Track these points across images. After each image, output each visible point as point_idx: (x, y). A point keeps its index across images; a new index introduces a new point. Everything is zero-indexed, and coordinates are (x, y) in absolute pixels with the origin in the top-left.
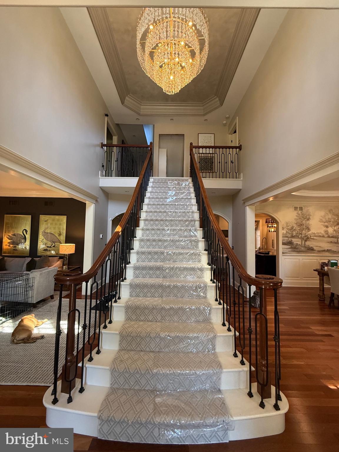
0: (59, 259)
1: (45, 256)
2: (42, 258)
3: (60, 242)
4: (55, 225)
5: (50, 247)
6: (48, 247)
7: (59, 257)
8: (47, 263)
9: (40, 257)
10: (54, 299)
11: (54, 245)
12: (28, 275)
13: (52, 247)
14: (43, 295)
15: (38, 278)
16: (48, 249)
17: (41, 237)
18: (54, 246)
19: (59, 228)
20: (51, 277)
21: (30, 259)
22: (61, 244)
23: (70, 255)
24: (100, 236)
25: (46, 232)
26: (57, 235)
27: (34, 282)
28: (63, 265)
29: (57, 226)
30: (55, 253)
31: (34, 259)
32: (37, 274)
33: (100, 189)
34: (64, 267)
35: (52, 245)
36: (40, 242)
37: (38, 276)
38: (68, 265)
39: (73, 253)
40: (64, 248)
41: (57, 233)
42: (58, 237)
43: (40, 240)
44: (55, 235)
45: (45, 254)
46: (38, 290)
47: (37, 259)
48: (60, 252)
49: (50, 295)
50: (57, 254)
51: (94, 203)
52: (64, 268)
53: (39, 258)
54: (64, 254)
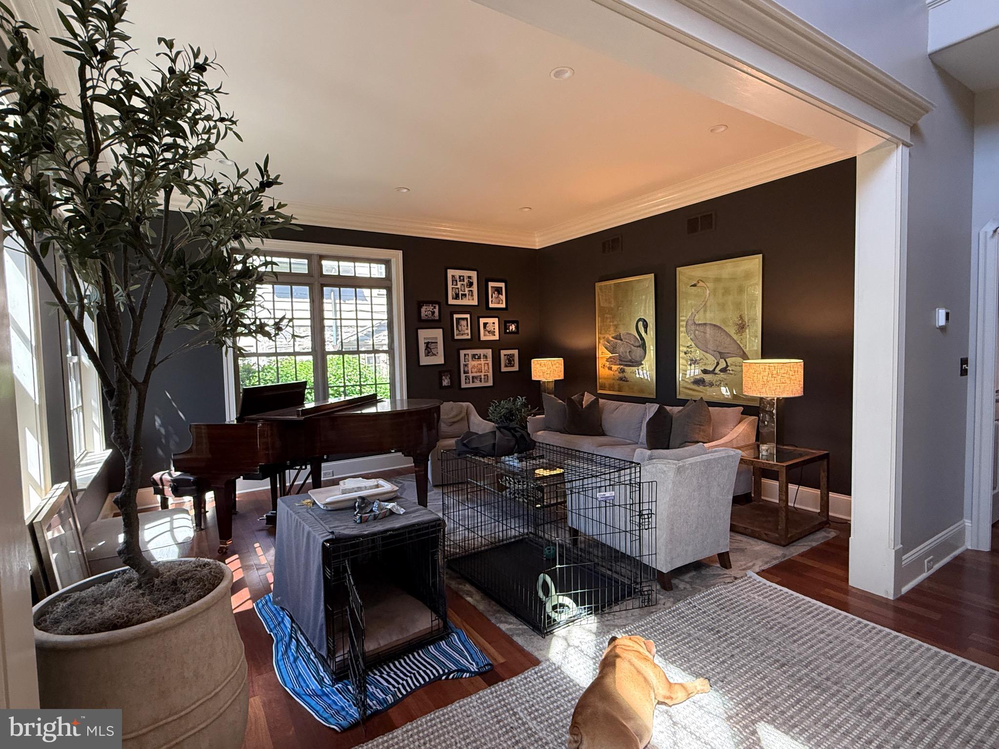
0: (742, 413)
1: (695, 401)
2: (689, 407)
3: (744, 353)
4: (723, 295)
5: (713, 372)
6: (705, 372)
7: (742, 408)
8: (702, 427)
9: (683, 403)
10: (733, 572)
11: (725, 366)
12: (638, 470)
13: (717, 371)
14: (690, 548)
15: (670, 486)
16: (708, 378)
17: (684, 341)
18: (724, 370)
19: (738, 306)
20: (715, 483)
21: (655, 407)
22: (749, 359)
23: (785, 405)
24: (933, 317)
25: (697, 322)
26: (732, 331)
27: (654, 500)
28: (757, 439)
29: (730, 298)
30: (729, 393)
31: (668, 408)
32: (665, 469)
33: (931, 63)
34: (764, 447)
35: (718, 364)
36: (682, 355)
37: (671, 474)
38: (780, 441)
39: (797, 395)
40: (760, 377)
41: (731, 323)
42: (735, 337)
43: (681, 348)
44: (726, 329)
45: (697, 396)
46: (672, 529)
47: (675, 410)
48: (745, 389)
49: (716, 553)
50: (734, 397)
51: (906, 144)
52: (764, 453)
53: (681, 408)
54: (761, 399)
